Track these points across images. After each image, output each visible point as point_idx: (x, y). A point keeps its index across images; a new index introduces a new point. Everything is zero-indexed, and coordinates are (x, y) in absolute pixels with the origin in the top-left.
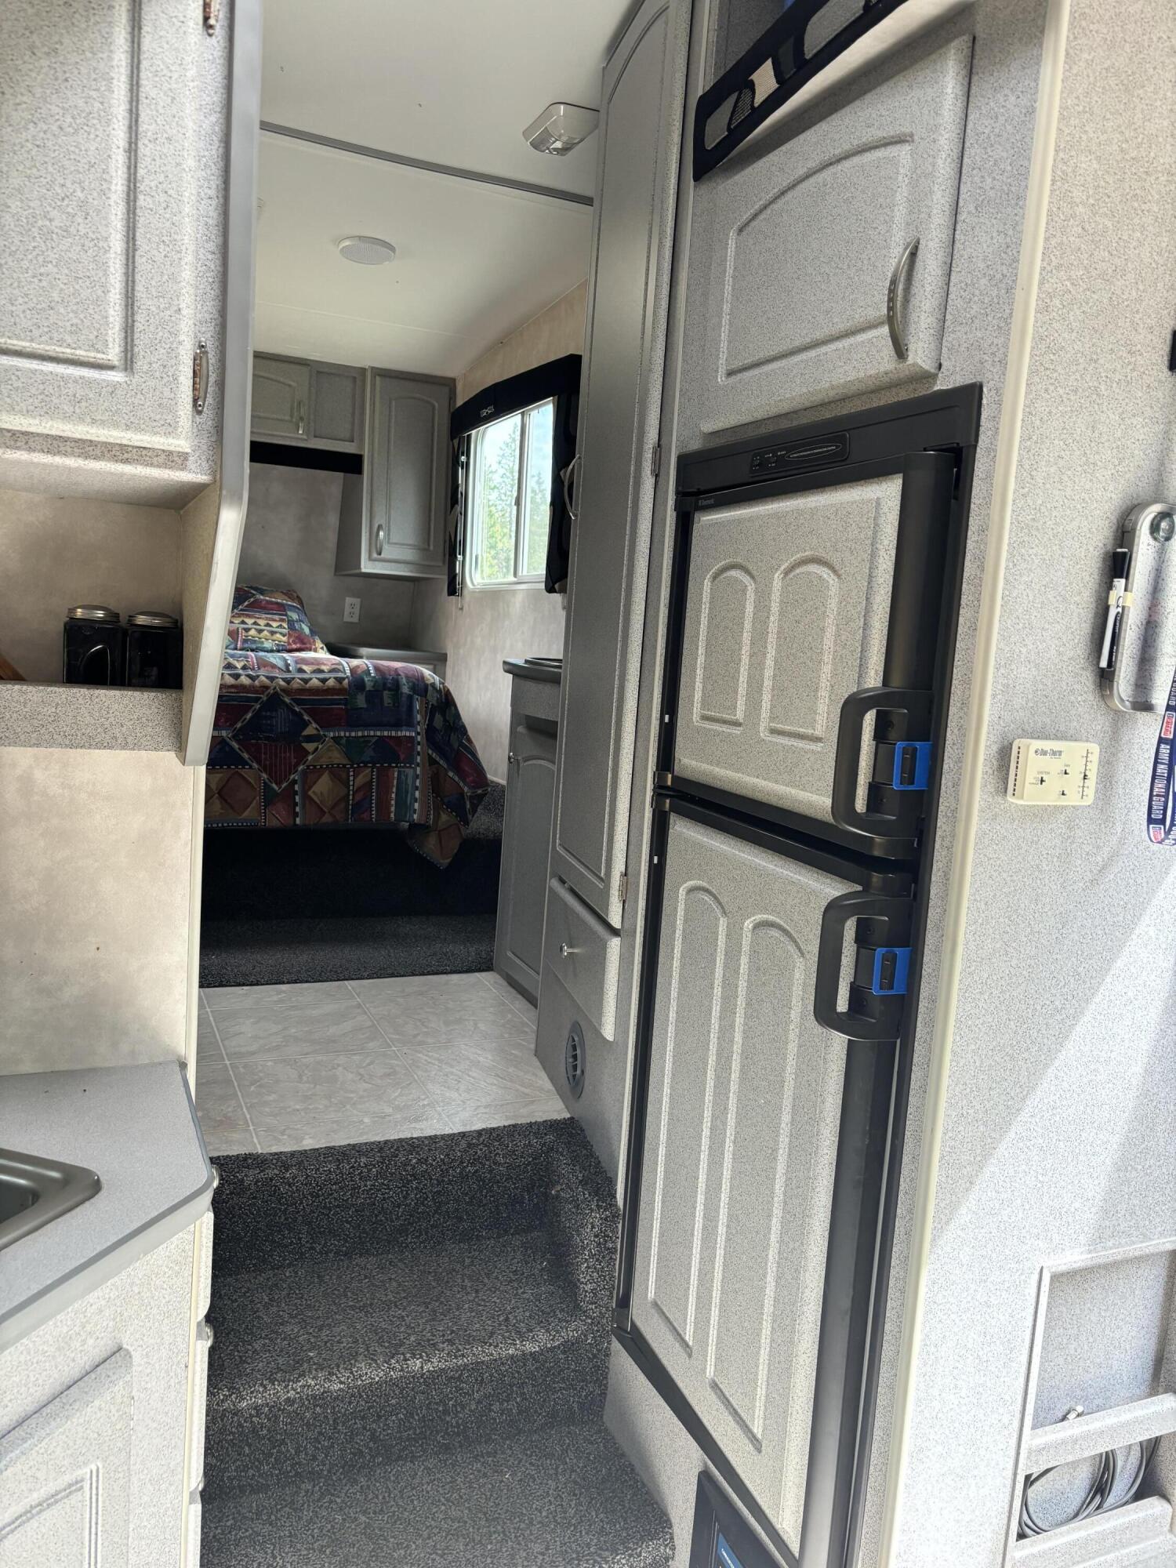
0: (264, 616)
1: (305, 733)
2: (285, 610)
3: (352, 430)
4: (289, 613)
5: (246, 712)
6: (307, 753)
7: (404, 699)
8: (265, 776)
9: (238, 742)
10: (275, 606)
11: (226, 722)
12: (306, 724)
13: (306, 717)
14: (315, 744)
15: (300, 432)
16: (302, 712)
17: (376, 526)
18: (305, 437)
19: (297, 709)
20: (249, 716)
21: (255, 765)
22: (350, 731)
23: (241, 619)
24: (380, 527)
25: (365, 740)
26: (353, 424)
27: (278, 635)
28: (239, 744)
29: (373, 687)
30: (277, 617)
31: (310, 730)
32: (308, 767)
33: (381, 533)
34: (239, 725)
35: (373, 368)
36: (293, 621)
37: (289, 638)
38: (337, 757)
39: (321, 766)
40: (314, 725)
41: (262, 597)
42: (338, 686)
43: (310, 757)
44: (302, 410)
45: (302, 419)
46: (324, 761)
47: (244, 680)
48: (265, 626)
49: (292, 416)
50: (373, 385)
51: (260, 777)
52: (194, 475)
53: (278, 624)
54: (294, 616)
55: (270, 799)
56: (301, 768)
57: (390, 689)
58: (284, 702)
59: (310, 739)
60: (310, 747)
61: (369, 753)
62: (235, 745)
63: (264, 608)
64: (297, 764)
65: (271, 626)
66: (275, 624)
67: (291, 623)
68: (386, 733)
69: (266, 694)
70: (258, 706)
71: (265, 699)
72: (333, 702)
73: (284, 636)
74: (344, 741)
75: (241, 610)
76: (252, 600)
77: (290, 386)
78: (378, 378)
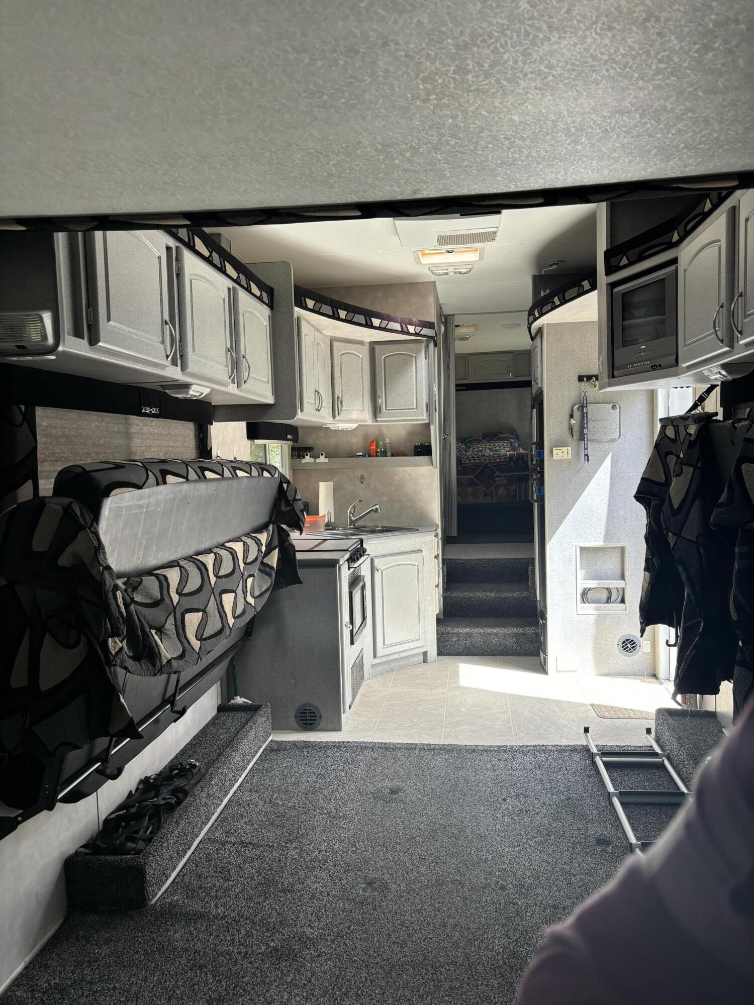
8: (484, 488)
31: (497, 474)
38: (505, 482)
47: (477, 461)
52: (427, 421)
55: (486, 495)
59: (496, 477)
60: (497, 479)
62: (475, 480)
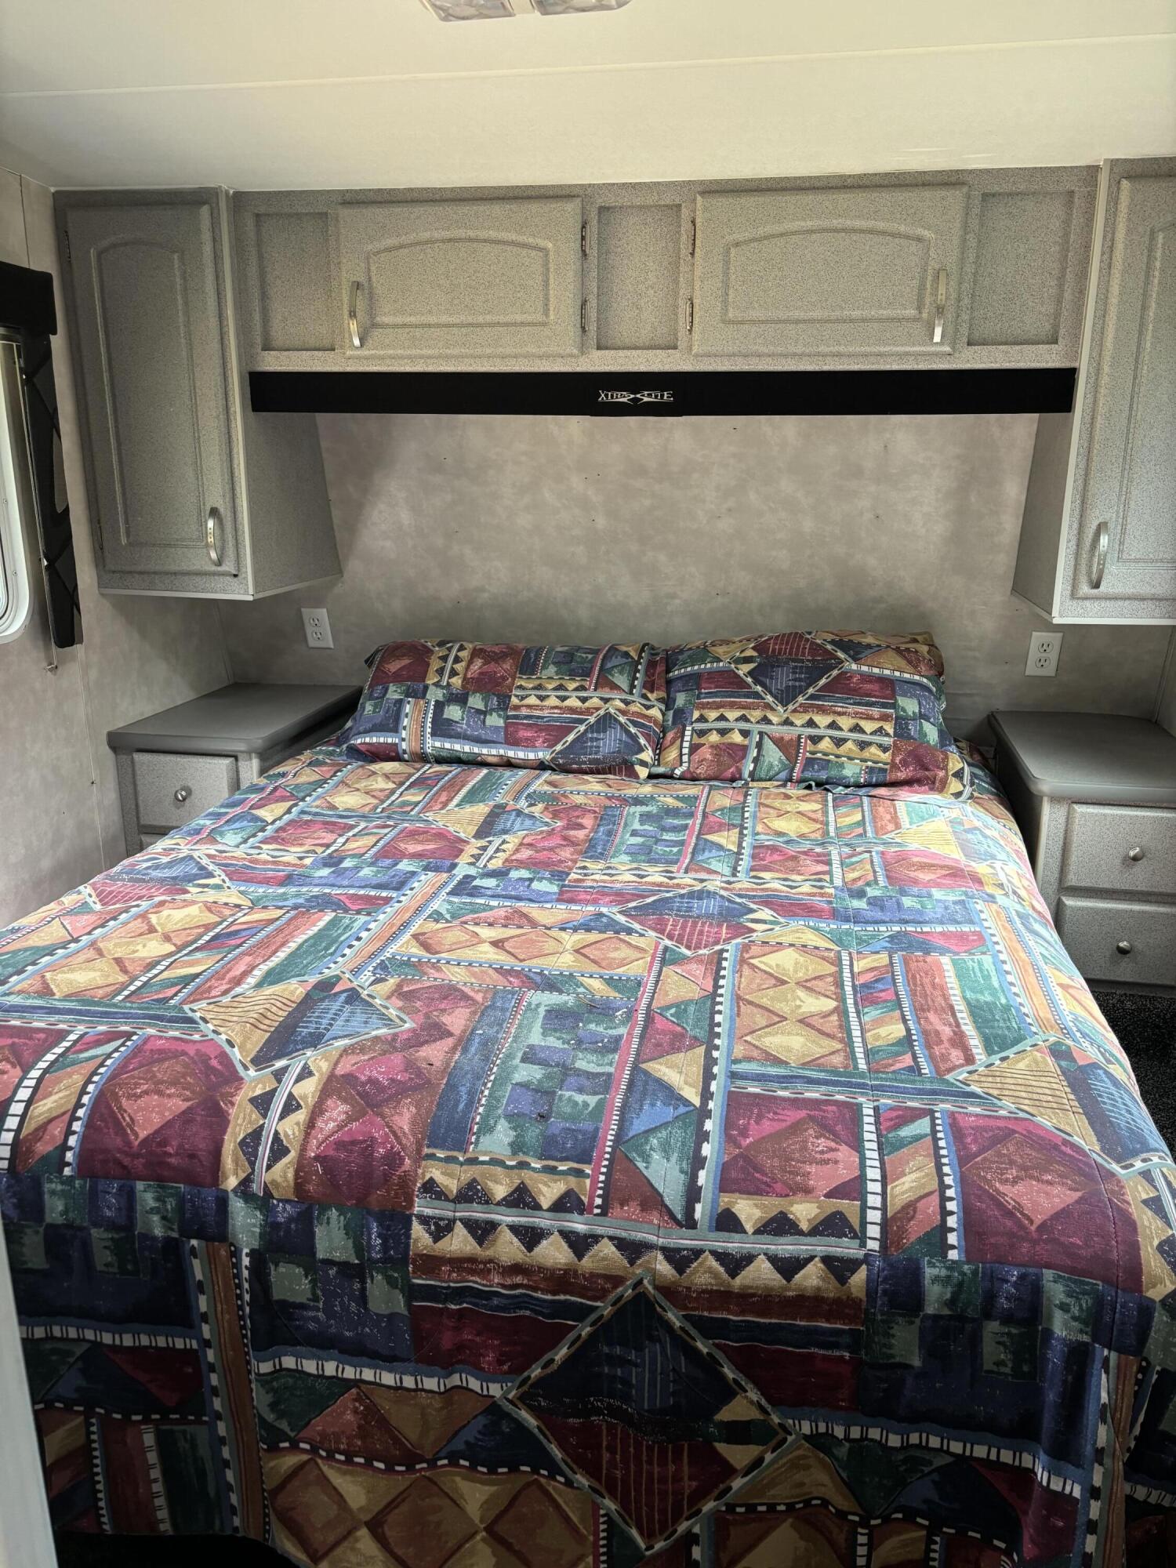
0: (851, 709)
1: (725, 1414)
2: (893, 696)
3: (1057, 315)
4: (902, 701)
5: (554, 1344)
6: (729, 1471)
7: (1055, 1357)
9: (535, 1411)
10: (875, 687)
11: (500, 1363)
12: (728, 1392)
13: (729, 1372)
14: (753, 1451)
15: (937, 338)
16: (720, 1356)
17: (1094, 526)
18: (947, 349)
19: (702, 1347)
20: (561, 1353)
21: (582, 1480)
22: (865, 1427)
23: (807, 717)
24: (1101, 528)
25: (915, 1458)
26: (1059, 301)
27: (873, 750)
28: (538, 1417)
29: (952, 1303)
30: (875, 711)
32: (731, 1508)
33: (1104, 540)
34: (536, 1372)
35: (1114, 163)
36: (906, 718)
37: (893, 755)
39: (772, 1507)
40: (753, 1395)
41: (854, 667)
42: (831, 1289)
43: (737, 1483)
44: (942, 290)
45: (940, 310)
46: (781, 1494)
48: (851, 730)
49: (919, 309)
50: (1113, 200)
51: (596, 1507)
53: (875, 725)
54: (910, 706)
56: (709, 1506)
57: (1007, 1319)
58: (668, 1326)
61: (921, 1490)
63: (854, 692)
64: (699, 1496)
65: (862, 731)
66: (869, 726)
67: (901, 724)
68: (980, 1451)
69: (612, 1297)
70: (586, 1331)
71: (607, 1311)
72: (812, 1337)
73: (885, 750)
74: (842, 1452)
75: (812, 697)
76: (835, 672)
77: (919, 239)
78: (1125, 183)
